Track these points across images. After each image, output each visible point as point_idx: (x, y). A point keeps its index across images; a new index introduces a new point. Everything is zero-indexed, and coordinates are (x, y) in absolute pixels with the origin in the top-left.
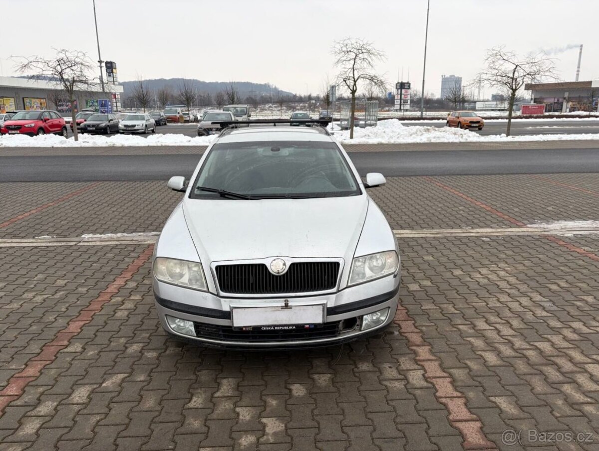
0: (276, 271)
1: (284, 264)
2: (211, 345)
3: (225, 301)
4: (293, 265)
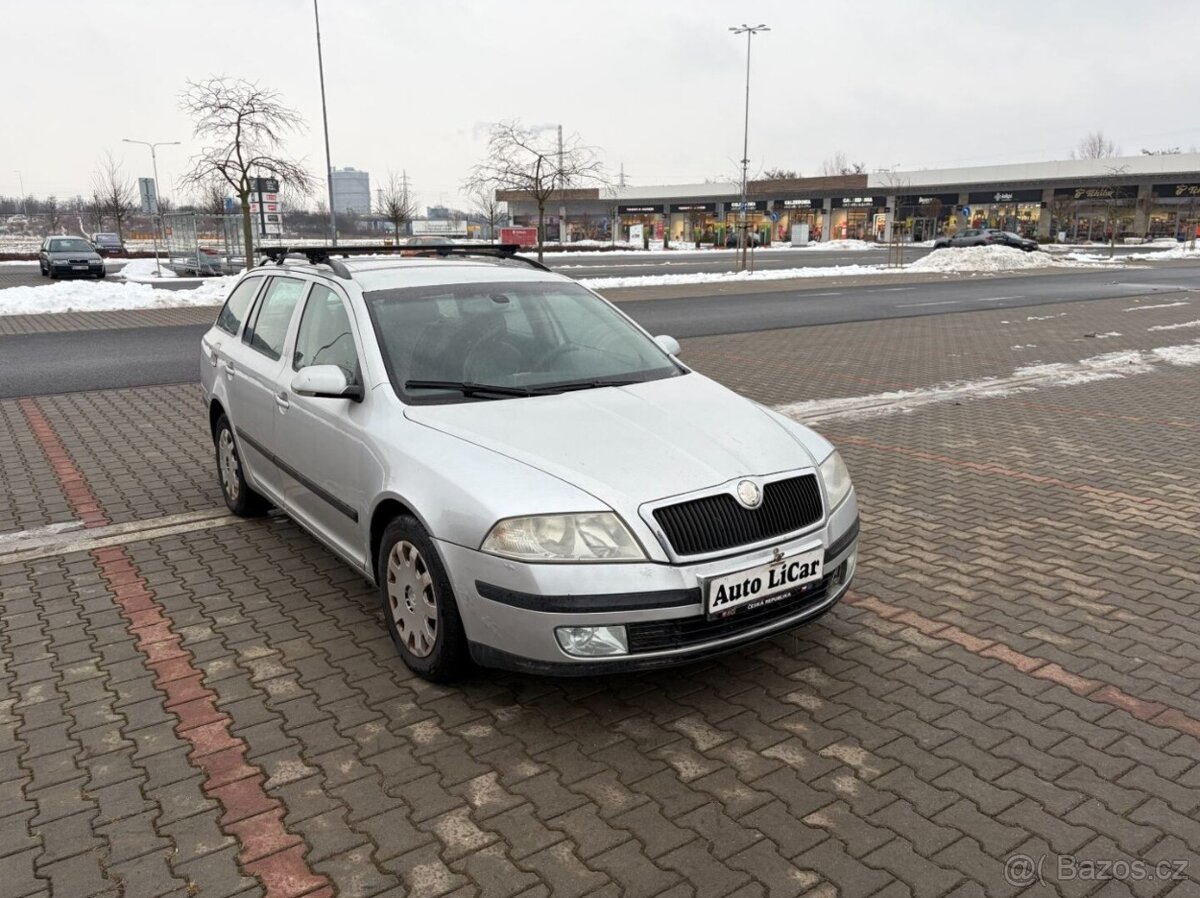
0: (750, 502)
1: (757, 489)
2: (654, 663)
3: (688, 571)
4: (769, 488)
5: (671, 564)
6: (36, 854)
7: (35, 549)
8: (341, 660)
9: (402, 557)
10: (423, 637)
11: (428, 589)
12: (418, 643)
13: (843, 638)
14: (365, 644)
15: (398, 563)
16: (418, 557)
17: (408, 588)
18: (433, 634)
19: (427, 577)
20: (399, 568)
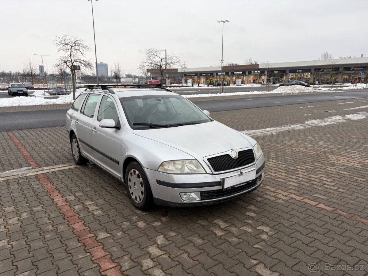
1: (236, 153)
2: (208, 203)
3: (218, 176)
4: (240, 153)
5: (213, 174)
6: (32, 259)
7: (18, 175)
8: (114, 205)
9: (133, 174)
10: (139, 197)
11: (141, 183)
12: (138, 199)
13: (260, 197)
14: (120, 200)
15: (132, 176)
16: (138, 174)
17: (135, 183)
18: (143, 196)
19: (141, 179)
20: (132, 177)
